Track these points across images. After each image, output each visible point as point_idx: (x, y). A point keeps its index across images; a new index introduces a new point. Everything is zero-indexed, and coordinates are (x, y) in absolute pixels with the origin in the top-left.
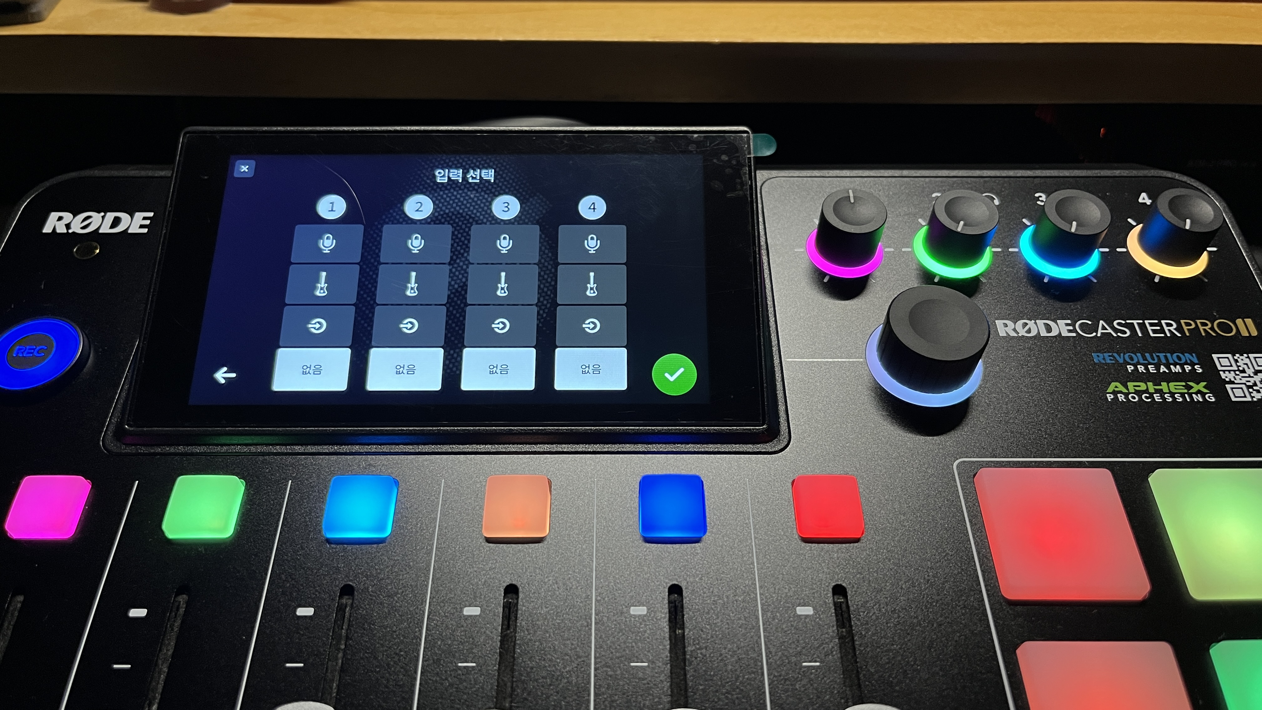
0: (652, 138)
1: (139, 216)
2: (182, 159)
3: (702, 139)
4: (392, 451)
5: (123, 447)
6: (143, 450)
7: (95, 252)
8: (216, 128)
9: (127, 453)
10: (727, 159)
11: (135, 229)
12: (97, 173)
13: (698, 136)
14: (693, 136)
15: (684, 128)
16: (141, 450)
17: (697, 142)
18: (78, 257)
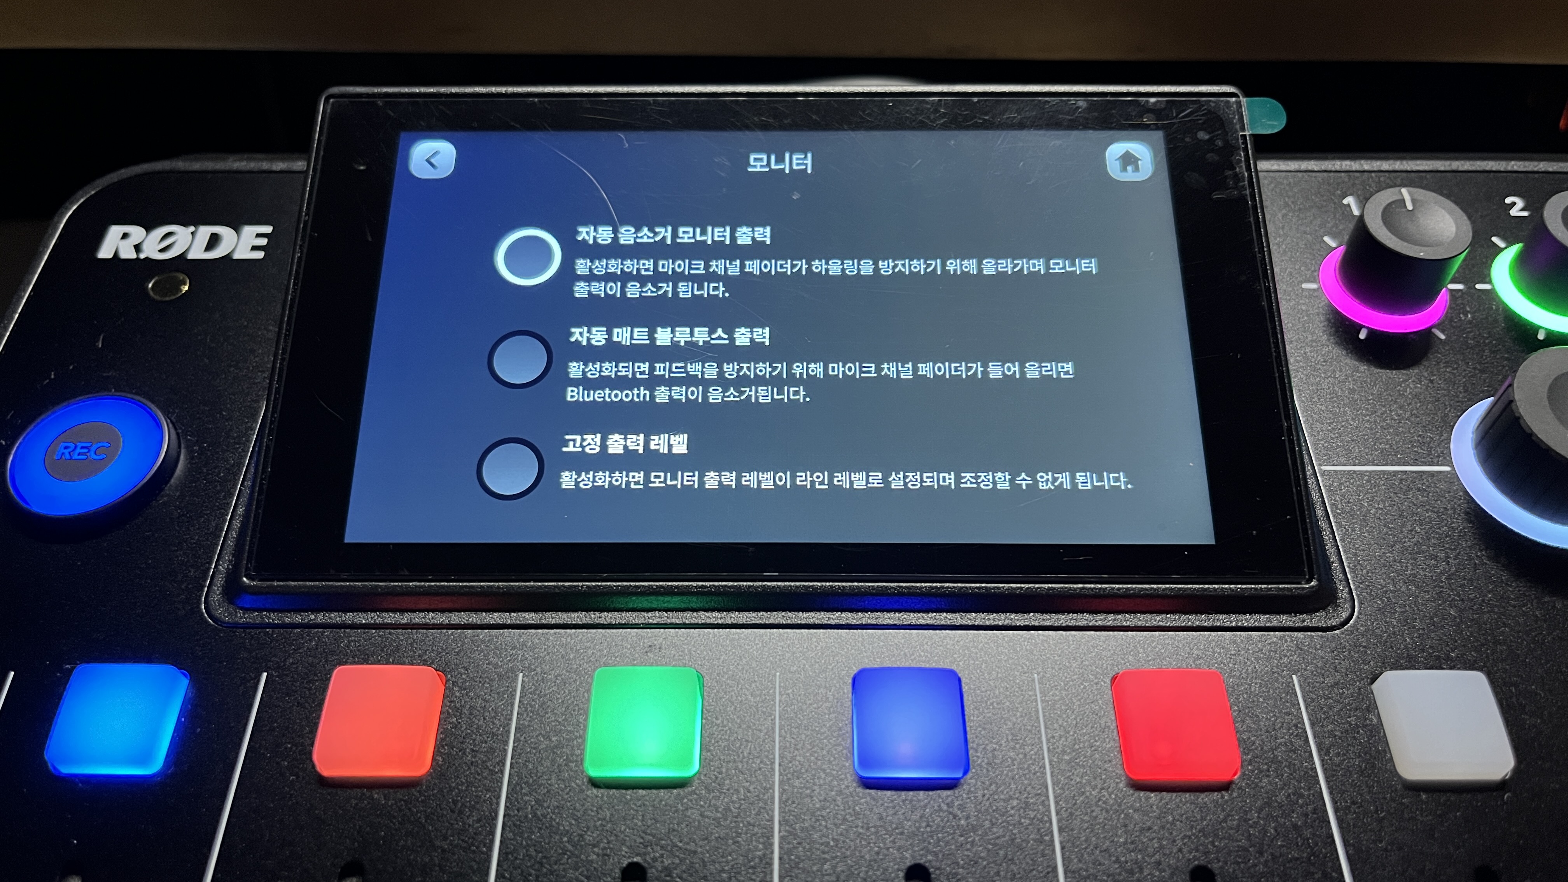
0: (1082, 103)
1: (250, 232)
2: (324, 138)
3: (1163, 106)
4: (687, 622)
5: (240, 613)
6: (274, 618)
7: (181, 291)
8: (376, 90)
9: (247, 623)
10: (1207, 137)
11: (243, 253)
12: (180, 164)
13: (1158, 101)
14: (1147, 102)
15: (1134, 89)
16: (269, 618)
17: (1156, 112)
18: (157, 298)
